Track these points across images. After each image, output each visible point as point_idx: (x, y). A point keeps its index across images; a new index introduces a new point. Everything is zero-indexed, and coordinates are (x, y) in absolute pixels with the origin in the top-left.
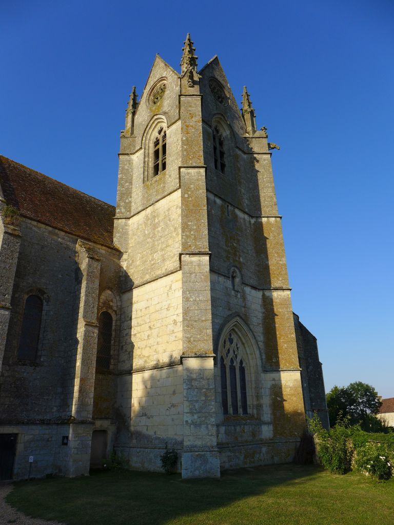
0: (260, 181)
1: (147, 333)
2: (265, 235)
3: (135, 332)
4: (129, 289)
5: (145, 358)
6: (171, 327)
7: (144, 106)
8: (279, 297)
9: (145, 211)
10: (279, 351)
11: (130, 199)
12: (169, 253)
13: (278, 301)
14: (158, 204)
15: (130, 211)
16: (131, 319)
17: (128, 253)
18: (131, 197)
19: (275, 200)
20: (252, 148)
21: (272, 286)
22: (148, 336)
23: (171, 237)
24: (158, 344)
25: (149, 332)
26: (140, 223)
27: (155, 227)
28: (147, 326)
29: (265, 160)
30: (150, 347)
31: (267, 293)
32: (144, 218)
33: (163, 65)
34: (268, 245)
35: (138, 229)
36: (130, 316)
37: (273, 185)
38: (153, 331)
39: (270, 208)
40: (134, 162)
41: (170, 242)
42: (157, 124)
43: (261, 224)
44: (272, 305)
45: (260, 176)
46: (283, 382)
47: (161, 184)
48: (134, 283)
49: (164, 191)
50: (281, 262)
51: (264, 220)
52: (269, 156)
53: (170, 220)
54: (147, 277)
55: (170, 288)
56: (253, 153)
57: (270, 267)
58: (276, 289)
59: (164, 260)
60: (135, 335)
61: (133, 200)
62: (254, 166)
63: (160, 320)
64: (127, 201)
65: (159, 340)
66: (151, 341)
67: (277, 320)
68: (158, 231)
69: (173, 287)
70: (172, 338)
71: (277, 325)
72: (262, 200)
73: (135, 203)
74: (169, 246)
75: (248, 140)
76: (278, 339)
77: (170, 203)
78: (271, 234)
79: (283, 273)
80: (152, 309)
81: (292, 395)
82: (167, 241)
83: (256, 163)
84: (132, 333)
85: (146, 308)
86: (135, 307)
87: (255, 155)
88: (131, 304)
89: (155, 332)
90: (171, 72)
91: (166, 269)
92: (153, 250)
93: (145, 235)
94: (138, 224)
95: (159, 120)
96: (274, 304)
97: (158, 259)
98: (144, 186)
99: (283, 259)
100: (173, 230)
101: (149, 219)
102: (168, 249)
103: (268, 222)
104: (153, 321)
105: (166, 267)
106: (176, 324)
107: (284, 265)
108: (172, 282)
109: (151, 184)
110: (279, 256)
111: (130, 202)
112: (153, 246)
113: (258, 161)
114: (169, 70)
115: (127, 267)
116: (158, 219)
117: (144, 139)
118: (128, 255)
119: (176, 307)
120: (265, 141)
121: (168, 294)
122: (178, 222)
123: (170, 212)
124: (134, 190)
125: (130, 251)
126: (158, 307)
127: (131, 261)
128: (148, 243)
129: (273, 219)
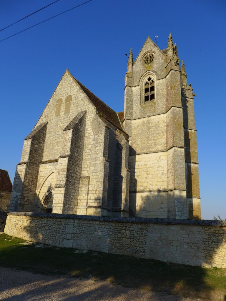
0: (188, 112)
1: (145, 176)
2: (190, 138)
3: (138, 175)
4: (133, 154)
5: (144, 187)
6: (160, 175)
7: (140, 63)
8: (194, 166)
9: (142, 119)
10: (193, 190)
11: (132, 110)
12: (158, 142)
13: (193, 168)
14: (151, 118)
15: (132, 116)
16: (135, 168)
17: (131, 137)
18: (132, 109)
19: (194, 122)
20: (185, 95)
21: (191, 161)
22: (146, 177)
23: (160, 135)
24: (152, 181)
25: (147, 176)
26: (140, 124)
27: (150, 128)
28: (145, 173)
29: (191, 102)
30: (147, 183)
31: (189, 164)
32: (142, 122)
33: (153, 44)
34: (191, 143)
35: (138, 126)
36: (134, 167)
37: (194, 114)
38: (149, 175)
39: (192, 125)
40: (134, 92)
41: (159, 137)
42: (148, 75)
43: (188, 132)
44: (191, 169)
45: (188, 109)
46: (194, 203)
47: (152, 108)
48: (136, 152)
49: (154, 112)
50: (195, 151)
51: (189, 131)
52: (193, 100)
53: (159, 127)
54: (145, 151)
55: (160, 158)
56: (186, 97)
57: (191, 153)
58: (193, 163)
59: (155, 145)
60: (138, 176)
61: (133, 111)
62: (186, 104)
63: (154, 172)
64: (131, 111)
65: (152, 180)
66: (148, 180)
67: (192, 176)
68: (152, 131)
69: (161, 158)
70: (161, 180)
71: (192, 179)
72: (189, 121)
73: (135, 113)
74: (158, 139)
75: (184, 90)
76: (192, 184)
77: (159, 119)
78: (192, 138)
79: (196, 156)
80: (148, 166)
81: (197, 208)
82: (157, 136)
83: (187, 102)
84: (136, 175)
85: (144, 165)
86: (137, 164)
87: (187, 98)
88: (135, 161)
89: (150, 176)
90: (158, 50)
91: (157, 149)
92: (149, 139)
93: (143, 131)
94: (138, 124)
95: (149, 74)
96: (192, 169)
97: (152, 144)
98: (141, 106)
99: (196, 150)
100: (161, 132)
101: (145, 123)
102: (158, 140)
103: (191, 132)
104: (149, 171)
105: (157, 148)
106: (163, 175)
107: (197, 152)
108: (160, 155)
109: (146, 106)
110: (195, 148)
111: (132, 112)
112: (148, 137)
113: (188, 102)
114: (157, 48)
115: (131, 143)
116: (151, 125)
117: (140, 81)
118: (132, 138)
119: (163, 167)
120: (191, 92)
121: (158, 161)
122: (164, 129)
123: (159, 123)
124: (134, 106)
125: (133, 136)
126: (152, 165)
127: (134, 142)
128: (145, 135)
129: (193, 131)
